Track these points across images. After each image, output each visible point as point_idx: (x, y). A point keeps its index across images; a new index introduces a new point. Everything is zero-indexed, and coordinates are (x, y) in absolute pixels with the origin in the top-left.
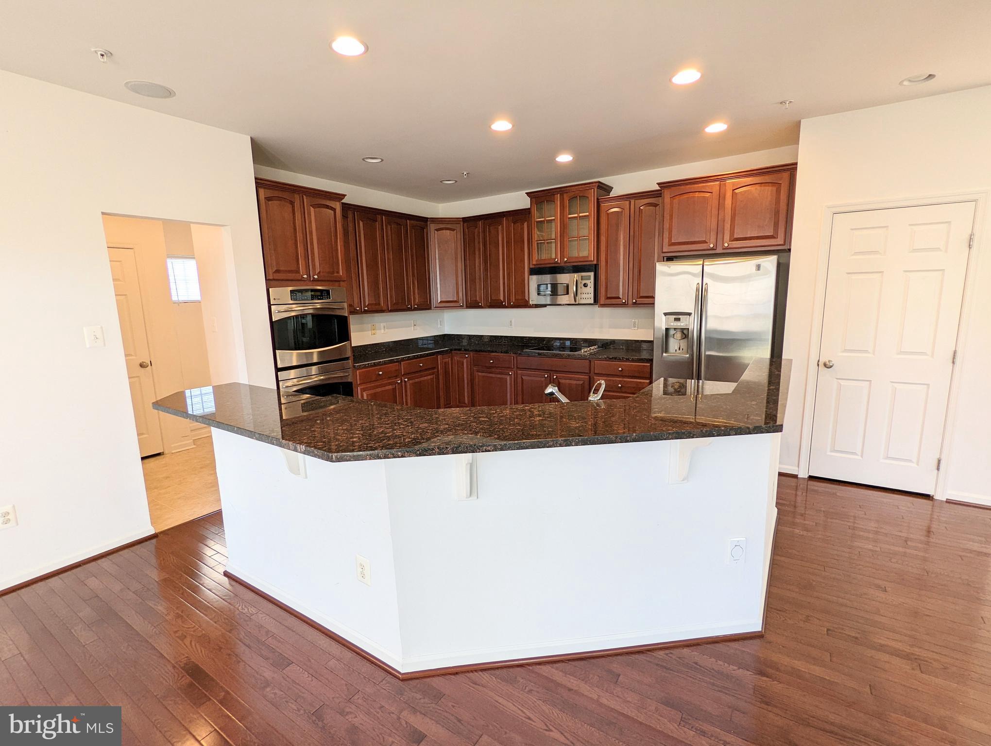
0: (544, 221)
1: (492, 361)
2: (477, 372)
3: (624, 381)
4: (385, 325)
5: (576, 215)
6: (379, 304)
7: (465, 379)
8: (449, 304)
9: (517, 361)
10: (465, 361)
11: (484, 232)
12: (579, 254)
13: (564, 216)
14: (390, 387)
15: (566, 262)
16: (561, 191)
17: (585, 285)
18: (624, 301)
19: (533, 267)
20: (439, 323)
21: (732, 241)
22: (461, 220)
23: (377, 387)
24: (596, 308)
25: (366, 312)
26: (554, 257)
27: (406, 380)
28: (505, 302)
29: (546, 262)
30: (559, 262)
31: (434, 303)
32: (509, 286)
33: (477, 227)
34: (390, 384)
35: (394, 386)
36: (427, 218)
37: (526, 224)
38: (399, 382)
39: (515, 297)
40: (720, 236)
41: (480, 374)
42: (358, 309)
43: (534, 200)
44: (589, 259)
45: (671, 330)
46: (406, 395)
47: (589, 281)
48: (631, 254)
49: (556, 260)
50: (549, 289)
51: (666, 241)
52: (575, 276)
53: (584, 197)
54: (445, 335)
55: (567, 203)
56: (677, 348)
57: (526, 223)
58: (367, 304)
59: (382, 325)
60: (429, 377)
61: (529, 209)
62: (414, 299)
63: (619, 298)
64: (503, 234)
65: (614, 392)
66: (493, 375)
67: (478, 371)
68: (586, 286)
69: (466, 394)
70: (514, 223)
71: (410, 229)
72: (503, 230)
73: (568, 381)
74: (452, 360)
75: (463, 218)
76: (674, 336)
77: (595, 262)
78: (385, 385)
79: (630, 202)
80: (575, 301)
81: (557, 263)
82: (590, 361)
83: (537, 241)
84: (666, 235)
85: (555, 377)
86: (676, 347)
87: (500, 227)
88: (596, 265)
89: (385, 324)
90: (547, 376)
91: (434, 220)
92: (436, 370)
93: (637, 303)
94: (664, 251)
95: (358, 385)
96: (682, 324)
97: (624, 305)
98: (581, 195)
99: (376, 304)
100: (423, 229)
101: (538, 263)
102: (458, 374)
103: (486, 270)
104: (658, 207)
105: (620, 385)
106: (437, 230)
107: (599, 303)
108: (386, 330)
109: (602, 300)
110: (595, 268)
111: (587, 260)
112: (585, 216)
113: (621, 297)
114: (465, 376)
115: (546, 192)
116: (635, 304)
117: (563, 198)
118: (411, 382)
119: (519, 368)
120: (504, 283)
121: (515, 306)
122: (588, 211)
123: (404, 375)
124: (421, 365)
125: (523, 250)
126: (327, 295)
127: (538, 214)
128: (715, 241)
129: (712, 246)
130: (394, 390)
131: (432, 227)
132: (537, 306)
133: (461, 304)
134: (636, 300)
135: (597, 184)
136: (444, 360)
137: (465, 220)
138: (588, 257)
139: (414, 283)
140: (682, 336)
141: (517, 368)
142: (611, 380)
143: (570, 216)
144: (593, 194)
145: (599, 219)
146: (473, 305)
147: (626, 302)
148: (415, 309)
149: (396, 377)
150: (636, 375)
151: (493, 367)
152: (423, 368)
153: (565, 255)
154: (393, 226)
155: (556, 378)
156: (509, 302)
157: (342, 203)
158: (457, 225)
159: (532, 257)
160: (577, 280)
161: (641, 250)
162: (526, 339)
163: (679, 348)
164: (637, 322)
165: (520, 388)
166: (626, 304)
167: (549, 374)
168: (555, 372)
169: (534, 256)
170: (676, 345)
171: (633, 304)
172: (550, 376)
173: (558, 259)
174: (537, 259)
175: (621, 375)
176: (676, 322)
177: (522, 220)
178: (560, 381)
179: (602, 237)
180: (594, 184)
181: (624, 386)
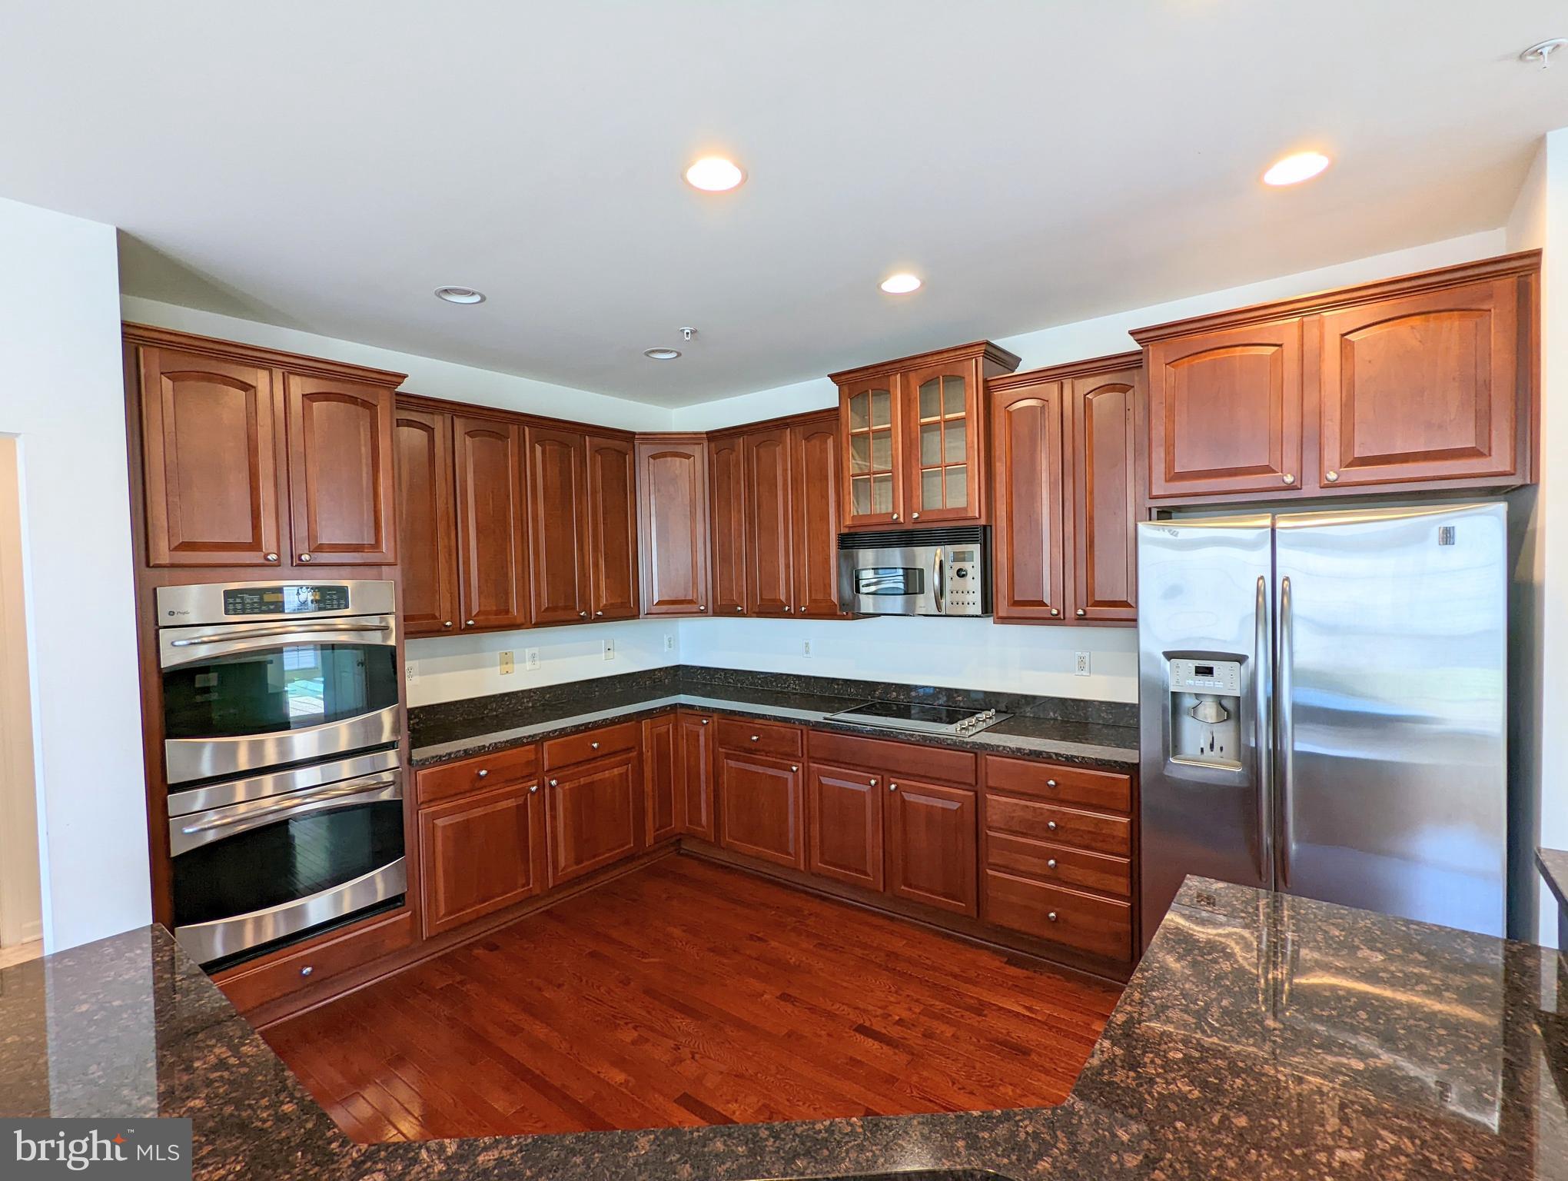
0: (867, 433)
1: (755, 738)
2: (727, 758)
3: (1064, 813)
4: (537, 652)
5: (938, 418)
6: (507, 612)
7: (702, 772)
8: (677, 607)
9: (808, 738)
10: (702, 731)
11: (748, 459)
12: (944, 503)
13: (909, 422)
14: (510, 803)
15: (916, 521)
16: (903, 366)
17: (961, 573)
18: (1055, 612)
19: (846, 531)
20: (666, 642)
21: (1347, 466)
22: (705, 436)
23: (471, 806)
24: (989, 625)
25: (469, 630)
26: (890, 510)
27: (554, 782)
28: (790, 606)
29: (874, 521)
30: (902, 520)
31: (644, 606)
32: (798, 572)
33: (734, 451)
34: (507, 796)
35: (521, 801)
36: (634, 434)
37: (830, 442)
38: (534, 789)
39: (810, 596)
40: (1310, 456)
41: (732, 763)
42: (448, 623)
43: (846, 389)
44: (971, 513)
45: (1187, 696)
46: (554, 818)
47: (971, 564)
48: (1069, 505)
49: (895, 516)
51: (1159, 469)
52: (938, 551)
53: (955, 379)
54: (678, 667)
55: (916, 392)
56: (1204, 743)
57: (831, 439)
58: (474, 613)
59: (528, 652)
60: (616, 771)
61: (836, 409)
62: (598, 598)
63: (1042, 604)
64: (785, 461)
65: (1036, 837)
66: (760, 769)
67: (728, 756)
68: (963, 576)
69: (703, 805)
70: (807, 439)
71: (591, 454)
72: (784, 454)
73: (922, 800)
74: (676, 729)
75: (707, 433)
76: (1195, 712)
77: (983, 522)
78: (496, 800)
79: (1062, 383)
80: (939, 608)
81: (896, 522)
82: (976, 754)
83: (853, 476)
84: (1159, 455)
85: (893, 787)
86: (1202, 741)
87: (779, 449)
88: (985, 527)
89: (535, 650)
90: (876, 784)
91: (649, 437)
92: (634, 754)
93: (1087, 616)
94: (1154, 493)
95: (418, 806)
96: (1220, 685)
97: (1055, 620)
98: (948, 374)
99: (497, 613)
100: (622, 454)
101: (857, 523)
102: (688, 761)
103: (751, 538)
104: (1131, 391)
105: (1052, 824)
106: (654, 457)
107: (995, 614)
108: (538, 662)
109: (1003, 607)
110: (983, 535)
111: (964, 515)
112: (957, 419)
113: (1047, 600)
114: (702, 766)
115: (871, 371)
116: (1083, 620)
117: (908, 382)
118: (567, 786)
119: (813, 758)
120: (787, 566)
121: (809, 614)
122: (965, 405)
123: (548, 771)
124: (595, 745)
125: (825, 496)
126: (338, 600)
127: (858, 419)
128: (1295, 466)
129: (1289, 479)
130: (522, 809)
131: (644, 451)
132: (856, 616)
133: (702, 608)
134: (1084, 611)
135: (983, 347)
136: (656, 731)
137: (713, 436)
138: (965, 509)
139: (596, 565)
140: (1218, 714)
141: (809, 757)
142: (1027, 807)
143: (924, 420)
144: (975, 370)
145: (990, 422)
146: (725, 609)
147: (1059, 613)
148: (598, 619)
149: (529, 777)
150: (1093, 800)
151: (759, 751)
152: (600, 753)
153: (915, 506)
154: (547, 447)
155: (896, 788)
156: (797, 606)
157: (399, 394)
158: (696, 447)
159: (843, 510)
160: (941, 562)
161: (1092, 493)
162: (838, 685)
163: (1212, 746)
164: (1087, 659)
165: (815, 804)
166: (1060, 619)
167: (879, 777)
168: (894, 775)
169: (847, 509)
170: (1202, 736)
171: (1078, 619)
172: (883, 784)
173: (899, 515)
174: (855, 514)
175: (1054, 796)
176: (1200, 677)
177: (823, 435)
178: (906, 798)
179: (998, 464)
180: (976, 349)
181: (1062, 827)
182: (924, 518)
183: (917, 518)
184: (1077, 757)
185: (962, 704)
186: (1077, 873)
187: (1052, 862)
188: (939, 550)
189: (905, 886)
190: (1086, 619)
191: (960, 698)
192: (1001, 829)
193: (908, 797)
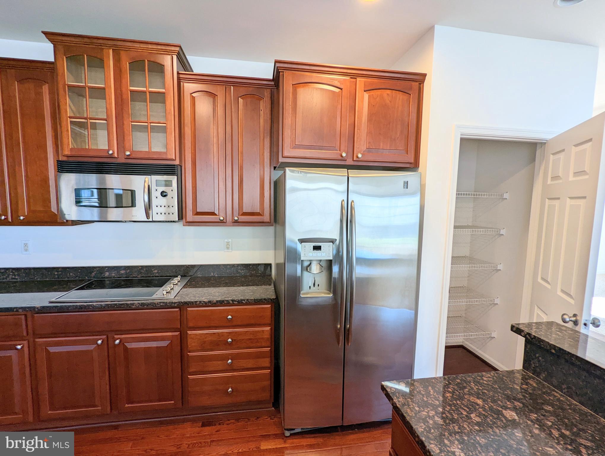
0: (83, 87)
3: (237, 332)
5: (144, 89)
9: (34, 323)
12: (150, 147)
13: (121, 87)
15: (128, 158)
17: (163, 194)
19: (65, 159)
24: (179, 227)
28: (6, 216)
29: (91, 154)
30: (116, 155)
37: (45, 89)
43: (60, 48)
44: (169, 157)
47: (170, 188)
49: (111, 152)
50: (96, 195)
51: (288, 142)
55: (127, 66)
57: (47, 86)
61: (51, 63)
63: (213, 214)
65: (220, 350)
68: (165, 196)
70: (22, 82)
73: (143, 345)
76: (307, 269)
77: (176, 162)
79: (225, 87)
80: (148, 216)
81: (111, 157)
82: (180, 308)
83: (70, 117)
84: (288, 133)
85: (117, 342)
86: (310, 283)
88: (177, 166)
90: (102, 342)
96: (323, 255)
97: (222, 223)
98: (151, 60)
101: (74, 153)
104: (262, 100)
105: (229, 340)
107: (185, 220)
109: (190, 216)
110: (179, 171)
111: (164, 157)
112: (159, 92)
113: (217, 212)
115: (85, 40)
116: (236, 223)
117: (119, 57)
119: (39, 335)
121: (28, 222)
122: (165, 85)
125: (42, 130)
128: (345, 149)
129: (344, 155)
132: (74, 223)
134: (238, 218)
135: (177, 49)
138: (165, 153)
140: (319, 270)
141: (36, 335)
143: (131, 88)
147: (223, 219)
150: (253, 322)
153: (126, 147)
155: (120, 342)
159: (62, 143)
160: (149, 186)
161: (242, 153)
162: (58, 272)
163: (314, 285)
164: (231, 242)
165: (43, 370)
166: (224, 222)
167: (104, 337)
168: (117, 333)
169: (65, 140)
170: (310, 280)
171: (234, 222)
172: (106, 342)
173: (114, 151)
174: (73, 147)
175: (230, 324)
176: (315, 251)
177: (39, 81)
178: (129, 347)
179: (186, 128)
180: (173, 48)
181: (235, 340)
182: (133, 156)
183: (129, 155)
184: (244, 300)
185: (157, 275)
186: (243, 363)
187: (230, 361)
188: (147, 178)
189: (128, 404)
190: (239, 222)
191: (156, 271)
192: (199, 350)
193: (129, 346)
